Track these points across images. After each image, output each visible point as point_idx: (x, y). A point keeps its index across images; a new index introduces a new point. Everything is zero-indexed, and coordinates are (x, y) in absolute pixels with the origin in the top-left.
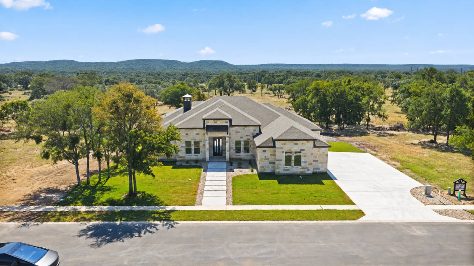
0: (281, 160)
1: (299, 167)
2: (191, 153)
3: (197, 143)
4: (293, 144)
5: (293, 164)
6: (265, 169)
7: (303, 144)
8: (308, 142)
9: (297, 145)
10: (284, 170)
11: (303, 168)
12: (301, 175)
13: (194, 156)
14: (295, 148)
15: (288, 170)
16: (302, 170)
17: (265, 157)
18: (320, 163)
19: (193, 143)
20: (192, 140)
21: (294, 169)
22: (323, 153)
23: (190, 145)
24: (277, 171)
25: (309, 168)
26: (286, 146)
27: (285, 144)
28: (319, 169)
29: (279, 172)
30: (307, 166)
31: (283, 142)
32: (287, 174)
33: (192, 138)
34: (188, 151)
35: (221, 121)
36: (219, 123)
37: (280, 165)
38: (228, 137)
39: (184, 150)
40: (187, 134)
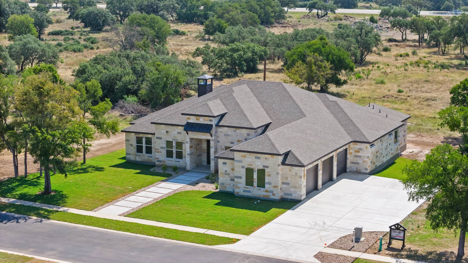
0: (241, 178)
1: (262, 189)
2: (172, 157)
3: (180, 145)
4: (254, 158)
5: (255, 184)
6: (226, 187)
7: (266, 158)
8: (272, 157)
9: (259, 160)
10: (244, 191)
11: (266, 191)
12: (259, 200)
13: (175, 161)
14: (257, 164)
15: (249, 192)
16: (265, 194)
17: (226, 171)
18: (292, 187)
19: (174, 144)
20: (173, 139)
21: (256, 191)
22: (296, 174)
23: (172, 147)
24: (237, 190)
25: (274, 192)
26: (246, 159)
27: (245, 157)
28: (291, 195)
29: (238, 193)
30: (272, 189)
31: (242, 154)
32: (248, 196)
33: (173, 138)
34: (169, 154)
35: (205, 118)
36: (202, 121)
37: (240, 183)
38: (213, 140)
39: (164, 152)
40: (167, 132)
